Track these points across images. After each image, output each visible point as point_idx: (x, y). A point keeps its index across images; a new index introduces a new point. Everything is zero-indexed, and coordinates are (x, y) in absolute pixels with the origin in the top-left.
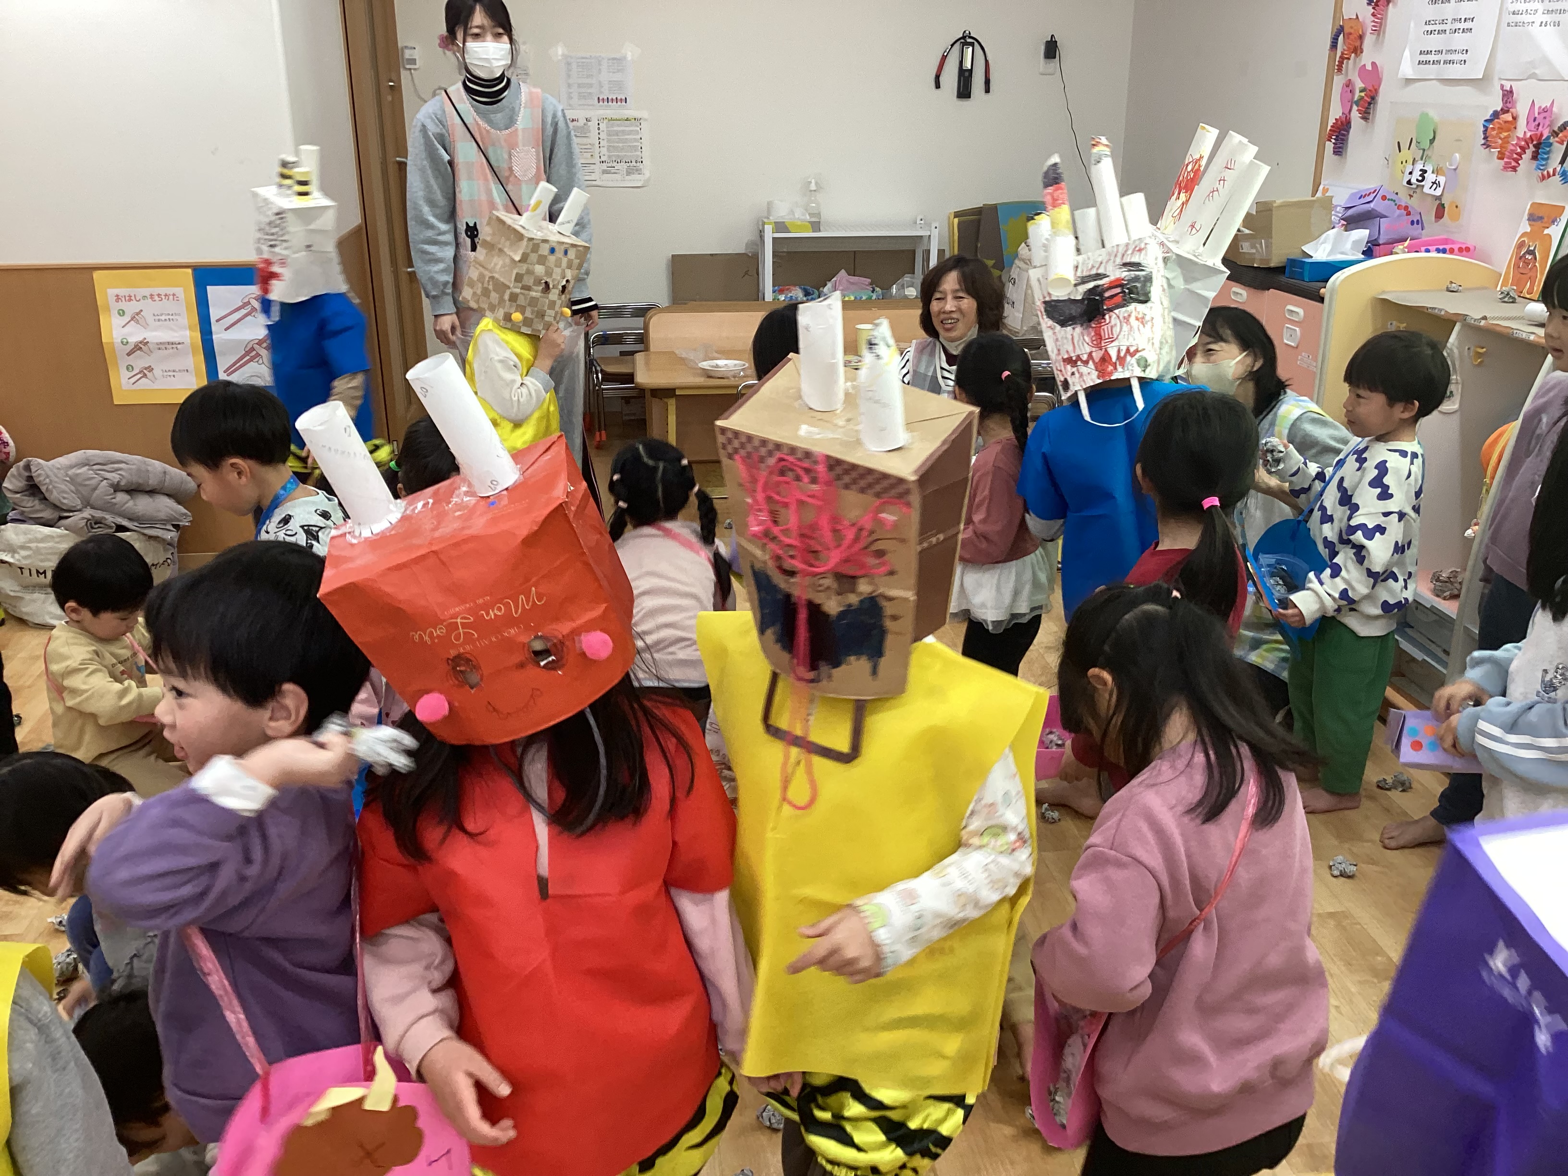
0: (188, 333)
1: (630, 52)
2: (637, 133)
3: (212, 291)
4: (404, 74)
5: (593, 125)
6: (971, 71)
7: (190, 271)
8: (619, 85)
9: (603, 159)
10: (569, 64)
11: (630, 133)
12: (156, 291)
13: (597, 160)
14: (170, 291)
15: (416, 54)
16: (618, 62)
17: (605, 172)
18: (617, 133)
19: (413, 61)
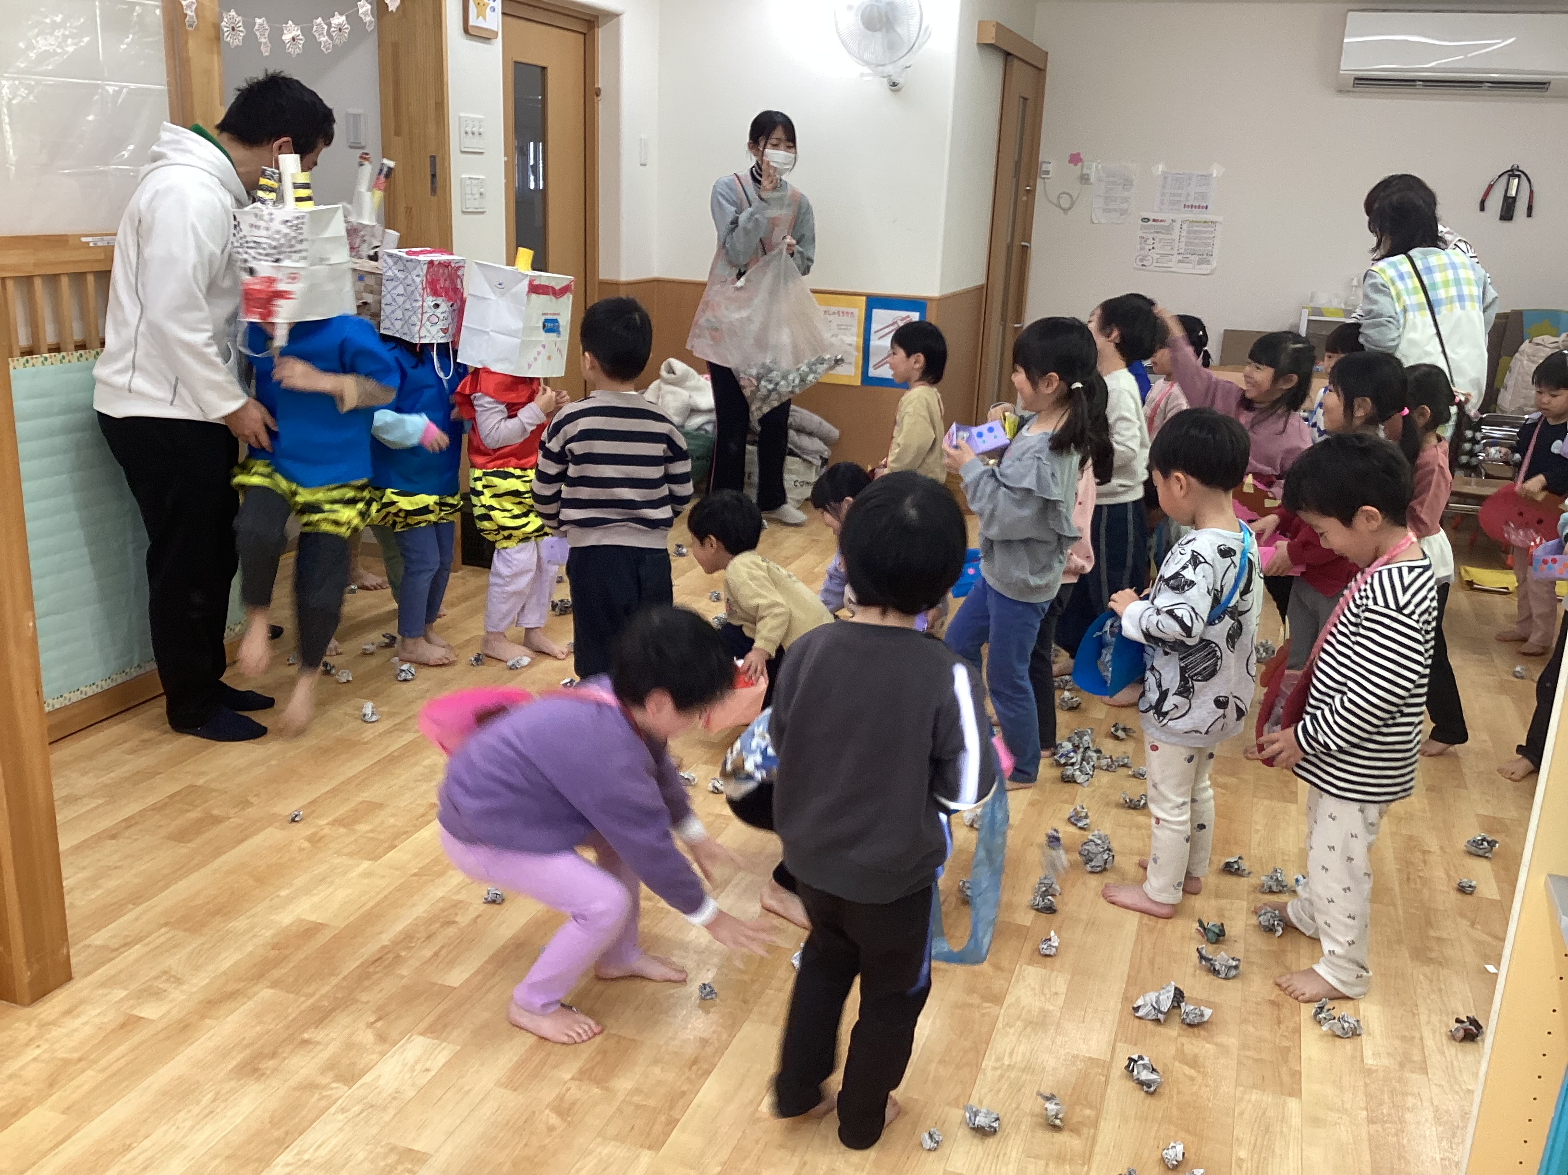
0: (855, 338)
1: (1216, 171)
2: (1212, 232)
3: (876, 312)
4: (1039, 180)
5: (1177, 226)
6: (1514, 199)
7: (864, 298)
8: (1204, 196)
9: (1181, 251)
10: (1165, 178)
11: (1205, 232)
12: (841, 309)
13: (1175, 252)
14: (850, 310)
15: (1050, 167)
16: (1206, 178)
17: (1180, 261)
18: (1196, 232)
19: (1047, 172)
